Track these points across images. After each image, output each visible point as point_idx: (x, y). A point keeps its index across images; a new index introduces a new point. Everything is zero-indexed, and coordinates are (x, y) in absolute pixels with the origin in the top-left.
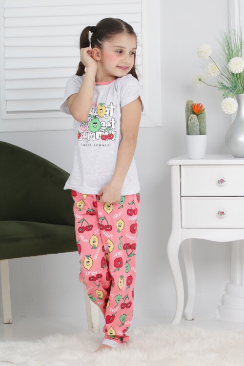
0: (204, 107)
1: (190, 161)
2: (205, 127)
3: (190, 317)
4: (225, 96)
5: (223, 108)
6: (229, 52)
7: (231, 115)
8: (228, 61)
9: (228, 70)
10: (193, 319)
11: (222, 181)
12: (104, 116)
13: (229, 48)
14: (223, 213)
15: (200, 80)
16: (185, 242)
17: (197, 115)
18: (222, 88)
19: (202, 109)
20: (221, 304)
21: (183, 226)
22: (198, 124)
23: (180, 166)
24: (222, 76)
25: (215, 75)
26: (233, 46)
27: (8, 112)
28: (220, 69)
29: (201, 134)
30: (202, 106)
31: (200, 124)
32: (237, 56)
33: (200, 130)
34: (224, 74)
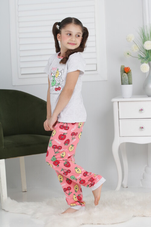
0: (130, 69)
1: (123, 99)
2: (131, 81)
3: (125, 186)
4: (142, 63)
5: (141, 69)
6: (144, 38)
7: (145, 73)
8: (144, 43)
9: (143, 48)
10: (127, 187)
11: (142, 110)
12: (58, 77)
13: (144, 36)
14: (143, 128)
15: (128, 54)
16: (122, 144)
17: (127, 74)
18: (140, 58)
19: (130, 70)
20: (142, 178)
21: (121, 136)
22: (127, 78)
23: (118, 102)
24: (141, 52)
25: (137, 51)
26: (146, 35)
27: (22, 74)
28: (139, 47)
29: (129, 84)
30: (129, 69)
31: (129, 78)
32: (148, 40)
33: (129, 82)
34: (141, 50)
